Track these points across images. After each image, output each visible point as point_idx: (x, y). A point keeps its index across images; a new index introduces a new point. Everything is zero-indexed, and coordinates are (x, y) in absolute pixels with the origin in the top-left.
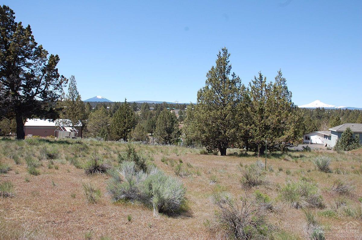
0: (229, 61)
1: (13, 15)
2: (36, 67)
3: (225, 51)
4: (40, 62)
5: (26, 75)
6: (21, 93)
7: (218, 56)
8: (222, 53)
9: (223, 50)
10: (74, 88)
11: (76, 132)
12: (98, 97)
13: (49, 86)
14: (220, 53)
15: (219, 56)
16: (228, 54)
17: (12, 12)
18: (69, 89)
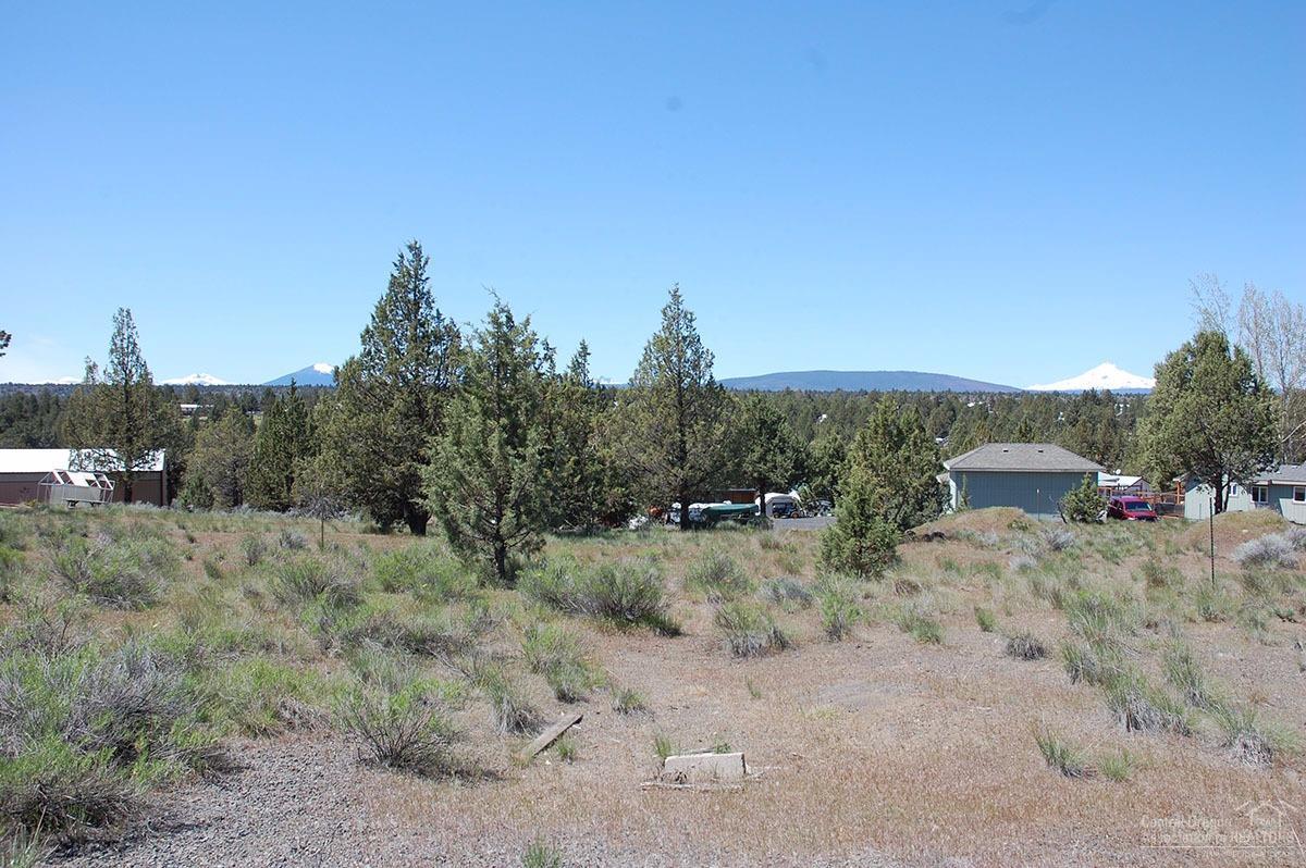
0: (427, 279)
3: (416, 250)
7: (396, 265)
8: (409, 256)
9: (410, 248)
10: (128, 348)
11: (108, 487)
12: (317, 367)
14: (402, 257)
15: (399, 266)
16: (423, 260)
18: (112, 351)
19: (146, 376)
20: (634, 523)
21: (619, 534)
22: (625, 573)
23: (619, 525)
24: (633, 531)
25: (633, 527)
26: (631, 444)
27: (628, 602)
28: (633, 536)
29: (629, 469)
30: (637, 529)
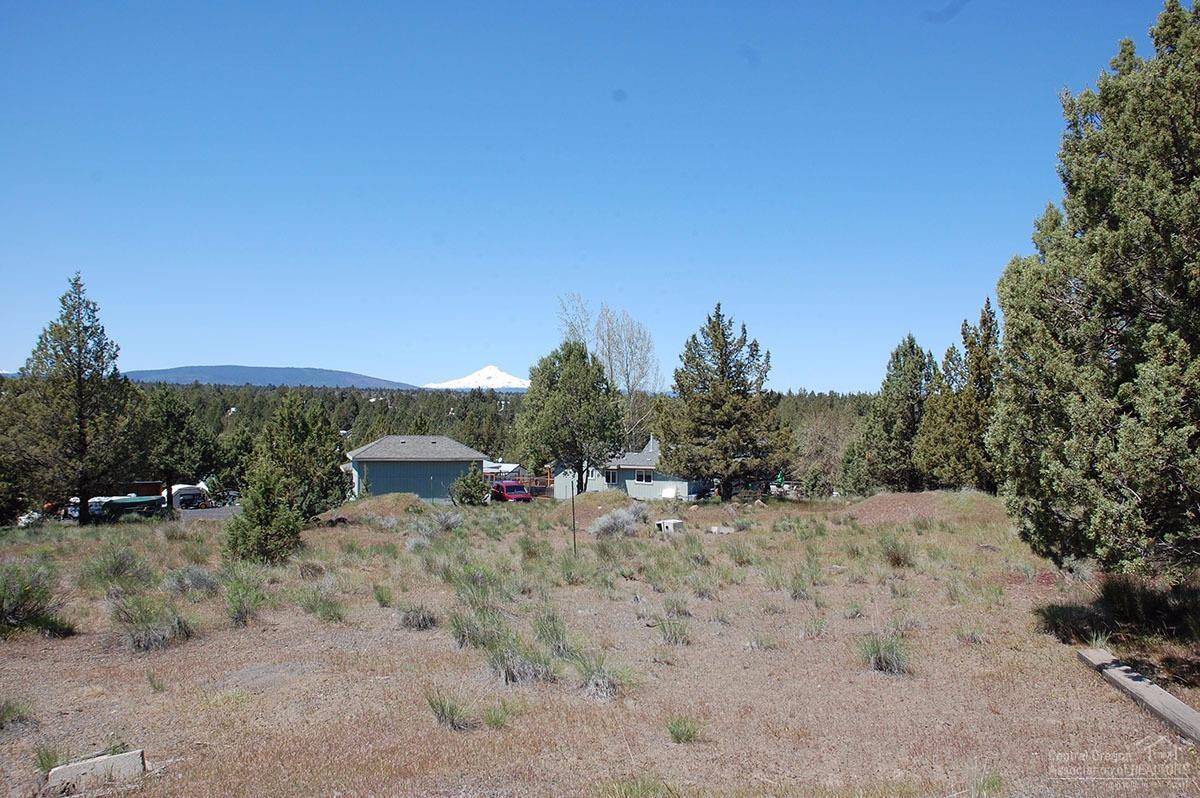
20: (23, 520)
21: (4, 533)
22: (7, 575)
23: (7, 523)
24: (23, 528)
25: (23, 525)
26: (20, 436)
27: (10, 605)
28: (22, 534)
29: (18, 462)
30: (27, 526)
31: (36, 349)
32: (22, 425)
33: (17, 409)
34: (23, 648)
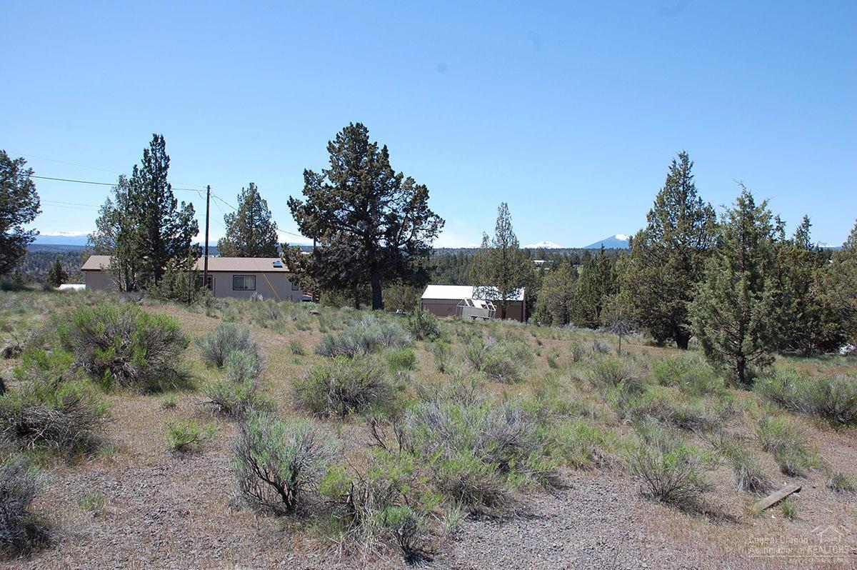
0: (692, 176)
1: (367, 135)
2: (398, 204)
3: (684, 157)
4: (405, 196)
5: (386, 217)
6: (382, 243)
7: (671, 168)
8: (679, 161)
9: (681, 156)
10: (505, 226)
11: (493, 309)
12: (617, 237)
13: (418, 232)
14: (675, 162)
15: (673, 169)
16: (689, 164)
17: (366, 130)
19: (516, 243)
20: (843, 350)
21: (831, 357)
22: (838, 386)
23: (832, 351)
24: (843, 356)
25: (843, 353)
26: (843, 291)
27: (840, 408)
28: (844, 359)
29: (841, 310)
30: (846, 354)
31: (854, 229)
32: (844, 284)
33: (841, 271)
34: (848, 439)
